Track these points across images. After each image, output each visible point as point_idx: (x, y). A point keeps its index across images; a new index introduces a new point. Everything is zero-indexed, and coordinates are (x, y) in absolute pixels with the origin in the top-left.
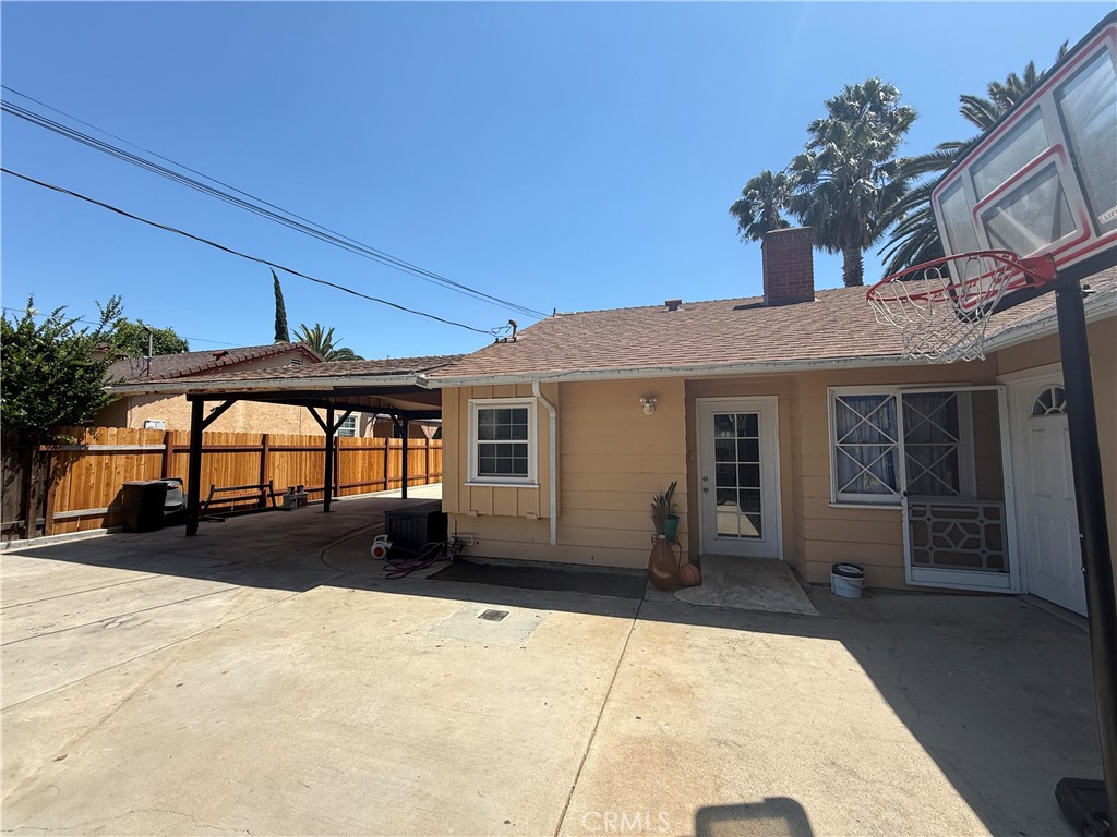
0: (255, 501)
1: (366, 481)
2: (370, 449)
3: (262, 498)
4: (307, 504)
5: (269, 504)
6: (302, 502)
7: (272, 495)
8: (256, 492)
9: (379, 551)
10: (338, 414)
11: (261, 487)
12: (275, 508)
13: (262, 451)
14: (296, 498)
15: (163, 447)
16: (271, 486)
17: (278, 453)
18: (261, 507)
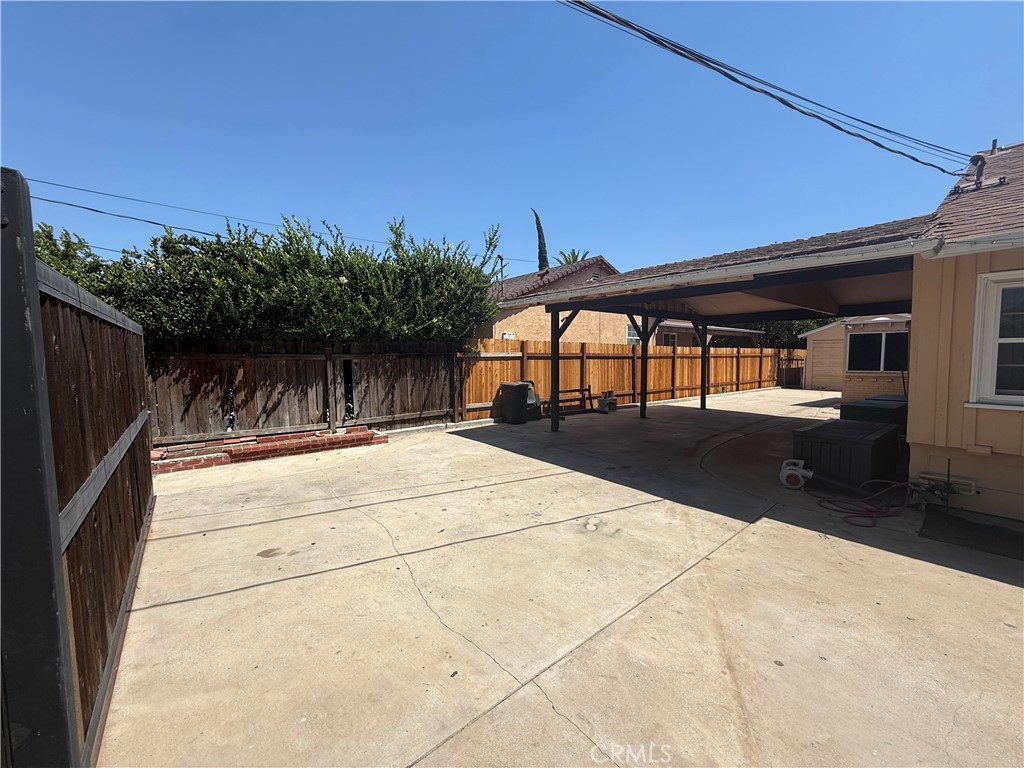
0: (577, 403)
1: (656, 389)
2: (660, 358)
3: (582, 400)
4: (616, 408)
5: (588, 407)
6: (612, 406)
7: (591, 398)
8: (578, 395)
9: (792, 478)
10: (651, 321)
11: (581, 391)
12: (592, 410)
13: (581, 358)
14: (609, 402)
15: (520, 354)
16: (589, 390)
17: (591, 361)
18: (581, 409)
